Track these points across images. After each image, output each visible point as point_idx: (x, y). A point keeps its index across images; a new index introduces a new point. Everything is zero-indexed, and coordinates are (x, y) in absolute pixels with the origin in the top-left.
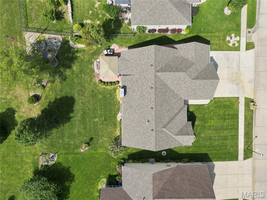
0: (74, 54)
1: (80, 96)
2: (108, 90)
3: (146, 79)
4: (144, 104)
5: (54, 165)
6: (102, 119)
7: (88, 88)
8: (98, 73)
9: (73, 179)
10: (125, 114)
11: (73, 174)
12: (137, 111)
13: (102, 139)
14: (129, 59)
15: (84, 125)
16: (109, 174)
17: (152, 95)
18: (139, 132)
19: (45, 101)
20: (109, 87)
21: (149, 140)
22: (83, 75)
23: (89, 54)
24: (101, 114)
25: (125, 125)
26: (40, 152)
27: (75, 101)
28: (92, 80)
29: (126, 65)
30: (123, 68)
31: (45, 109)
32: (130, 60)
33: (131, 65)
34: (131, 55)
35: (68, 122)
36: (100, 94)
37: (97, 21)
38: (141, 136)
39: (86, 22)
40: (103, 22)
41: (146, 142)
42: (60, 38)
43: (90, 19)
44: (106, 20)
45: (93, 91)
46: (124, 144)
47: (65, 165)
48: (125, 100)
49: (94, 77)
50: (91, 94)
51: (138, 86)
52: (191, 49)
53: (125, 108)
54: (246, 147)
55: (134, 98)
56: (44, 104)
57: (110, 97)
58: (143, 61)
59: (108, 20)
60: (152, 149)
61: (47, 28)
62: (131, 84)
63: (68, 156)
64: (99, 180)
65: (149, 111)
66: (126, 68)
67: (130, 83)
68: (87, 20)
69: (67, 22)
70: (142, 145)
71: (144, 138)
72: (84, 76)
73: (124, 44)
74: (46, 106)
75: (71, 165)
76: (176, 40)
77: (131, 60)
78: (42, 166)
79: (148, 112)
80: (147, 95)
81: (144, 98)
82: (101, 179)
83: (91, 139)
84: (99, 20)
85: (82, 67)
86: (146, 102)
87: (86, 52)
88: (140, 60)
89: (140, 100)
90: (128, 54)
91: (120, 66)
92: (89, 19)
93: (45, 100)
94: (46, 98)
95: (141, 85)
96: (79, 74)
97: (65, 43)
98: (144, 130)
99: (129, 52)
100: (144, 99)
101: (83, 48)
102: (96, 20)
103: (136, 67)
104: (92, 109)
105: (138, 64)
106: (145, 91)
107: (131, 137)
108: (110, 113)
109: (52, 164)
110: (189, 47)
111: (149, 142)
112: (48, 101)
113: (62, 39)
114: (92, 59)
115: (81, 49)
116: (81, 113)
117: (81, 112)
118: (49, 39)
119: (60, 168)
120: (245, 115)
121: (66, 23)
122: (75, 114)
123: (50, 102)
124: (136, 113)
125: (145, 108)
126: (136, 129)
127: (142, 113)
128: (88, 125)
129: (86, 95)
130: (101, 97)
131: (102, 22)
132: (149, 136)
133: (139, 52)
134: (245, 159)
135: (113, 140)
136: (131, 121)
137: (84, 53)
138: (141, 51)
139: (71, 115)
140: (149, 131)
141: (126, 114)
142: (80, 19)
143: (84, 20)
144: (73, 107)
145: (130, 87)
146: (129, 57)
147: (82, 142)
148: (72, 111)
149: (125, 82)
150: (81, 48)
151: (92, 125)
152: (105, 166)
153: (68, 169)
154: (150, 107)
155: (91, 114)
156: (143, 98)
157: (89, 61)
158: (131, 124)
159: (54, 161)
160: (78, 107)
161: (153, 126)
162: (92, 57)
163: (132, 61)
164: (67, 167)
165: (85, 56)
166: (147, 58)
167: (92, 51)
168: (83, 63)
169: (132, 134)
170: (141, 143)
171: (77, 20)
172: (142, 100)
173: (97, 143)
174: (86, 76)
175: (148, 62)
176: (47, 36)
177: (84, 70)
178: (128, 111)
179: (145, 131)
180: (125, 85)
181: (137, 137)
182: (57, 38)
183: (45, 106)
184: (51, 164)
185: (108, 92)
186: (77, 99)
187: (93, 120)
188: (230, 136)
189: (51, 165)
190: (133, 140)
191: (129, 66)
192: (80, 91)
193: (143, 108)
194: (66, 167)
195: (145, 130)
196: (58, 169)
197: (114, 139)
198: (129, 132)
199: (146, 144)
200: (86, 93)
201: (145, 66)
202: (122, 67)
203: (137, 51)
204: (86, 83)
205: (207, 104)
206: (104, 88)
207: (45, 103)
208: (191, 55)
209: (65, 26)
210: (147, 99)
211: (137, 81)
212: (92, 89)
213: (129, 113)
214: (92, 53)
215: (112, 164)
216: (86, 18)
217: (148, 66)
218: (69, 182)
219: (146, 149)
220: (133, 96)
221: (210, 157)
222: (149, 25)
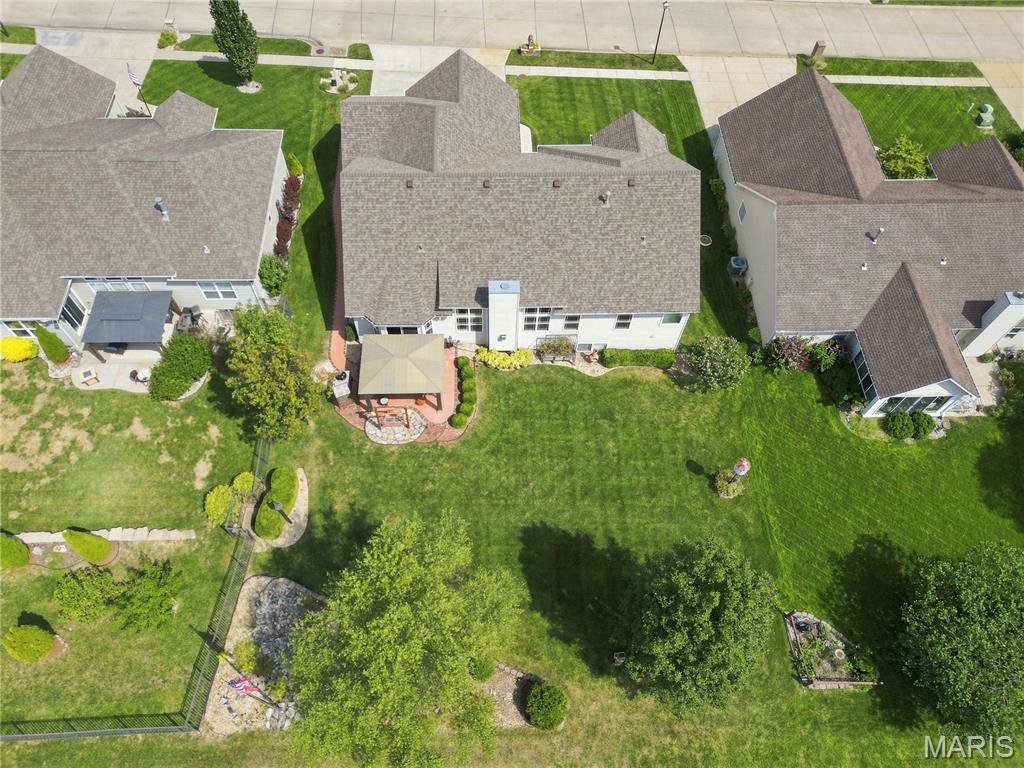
0: (337, 527)
1: (518, 505)
2: (491, 398)
3: (456, 206)
4: (543, 219)
5: (837, 624)
6: (605, 425)
7: (483, 469)
8: (423, 429)
9: (879, 543)
10: (581, 298)
11: (856, 542)
12: (569, 246)
13: (686, 429)
14: (380, 282)
15: (640, 495)
16: (821, 404)
17: (511, 184)
18: (643, 239)
19: (544, 658)
20: (481, 394)
21: (665, 195)
22: (429, 487)
23: (341, 467)
24: (586, 428)
25: (622, 297)
26: (792, 690)
27: (538, 525)
28: (450, 451)
29: (400, 291)
30: (410, 305)
31: (585, 656)
32: (381, 276)
33: (400, 274)
34: (363, 273)
35: (636, 558)
36: (505, 426)
37: (206, 435)
38: (656, 227)
39: (203, 480)
40: (218, 411)
41: (676, 209)
42: (253, 584)
43: (194, 462)
44: (210, 400)
45: (494, 452)
46: (692, 304)
47: (827, 575)
48: (530, 295)
49: (437, 445)
50: (509, 460)
51: (480, 244)
52: (362, 115)
53: (560, 292)
54: (647, 65)
55: (521, 257)
56: (561, 660)
57: (519, 393)
58: (389, 220)
59: (211, 394)
60: (694, 185)
61: (200, 633)
62: (469, 270)
63: (783, 564)
64: (852, 439)
65: (567, 194)
66: (410, 292)
67: (469, 273)
68: (194, 474)
69: (188, 554)
70: (685, 224)
71: (659, 214)
72: (434, 482)
73: (316, 344)
74: (570, 653)
75: (821, 549)
76: (321, 198)
77: (381, 273)
78: (856, 674)
79: (571, 199)
80: (511, 204)
81: (522, 217)
82: (844, 429)
83: (694, 468)
84: (205, 428)
85: (394, 491)
86: (534, 207)
87: (329, 481)
88: (387, 232)
89: (527, 233)
90: (358, 284)
91: (401, 316)
92: (192, 469)
93: (539, 659)
94: (531, 652)
95: (477, 227)
96: (422, 501)
97: (279, 563)
98: (632, 217)
99: (352, 279)
100: (526, 217)
101: (310, 492)
102: (204, 438)
103: (412, 249)
104: (569, 460)
105: (400, 244)
106: (497, 210)
107: (665, 273)
108: (580, 396)
109: (834, 630)
110: (353, 121)
111: (672, 195)
112: (543, 645)
113: (263, 579)
114: (364, 452)
115: (317, 499)
116: (589, 505)
117: (586, 503)
118: (253, 626)
119: (848, 599)
120: (558, 66)
121: (190, 556)
122: (596, 529)
123: (552, 633)
124: (574, 248)
125: (555, 211)
126: (633, 250)
127: (575, 226)
128: (636, 478)
129: (513, 479)
130: (517, 424)
131: (217, 415)
132: (652, 196)
133: (356, 236)
134: (683, 69)
135: (683, 391)
136: (605, 272)
137: (333, 486)
138: (354, 230)
139: (600, 544)
140: (635, 199)
141: (581, 294)
142: (186, 504)
143: (192, 486)
144: (566, 534)
145: (482, 273)
146: (371, 282)
147: (712, 504)
148: (584, 541)
149: (463, 292)
150: (311, 499)
151: (632, 462)
152: (792, 419)
153: (839, 563)
154: (552, 193)
155: (589, 465)
156: (520, 220)
157: (371, 465)
158: (618, 274)
159: (818, 624)
160: (567, 515)
161: (616, 180)
162: (355, 452)
163: (386, 267)
164: (835, 567)
165: (347, 482)
166: (381, 203)
167: (331, 455)
168: (379, 486)
169: (654, 268)
170: (681, 227)
171: (188, 514)
172: (528, 222)
173: (705, 446)
174: (431, 475)
175: (395, 200)
176: (238, 636)
177: (405, 481)
178: (571, 288)
179: (636, 214)
180: (474, 295)
181: (661, 247)
182: (256, 595)
183: (571, 659)
184: (837, 637)
185: (500, 398)
186: (528, 514)
187: (615, 459)
188: (621, 93)
189: (842, 640)
190: (672, 263)
191: (402, 281)
192: (496, 502)
193: (557, 219)
194: (835, 571)
195: (633, 212)
196: (853, 607)
197: (682, 388)
198: (644, 279)
199: (681, 208)
200: (503, 478)
201: (408, 213)
202: (405, 311)
203: (353, 246)
204: (461, 476)
205: (531, 129)
206: (483, 410)
207: (553, 655)
208: (380, 113)
209: (204, 564)
210: (524, 203)
211: (461, 247)
212: (487, 453)
213: (576, 281)
214: (340, 452)
215: (778, 396)
216: (185, 479)
217: (410, 200)
218: (897, 558)
219: (699, 208)
220: (514, 262)
221: (691, 134)
222: (258, 248)
